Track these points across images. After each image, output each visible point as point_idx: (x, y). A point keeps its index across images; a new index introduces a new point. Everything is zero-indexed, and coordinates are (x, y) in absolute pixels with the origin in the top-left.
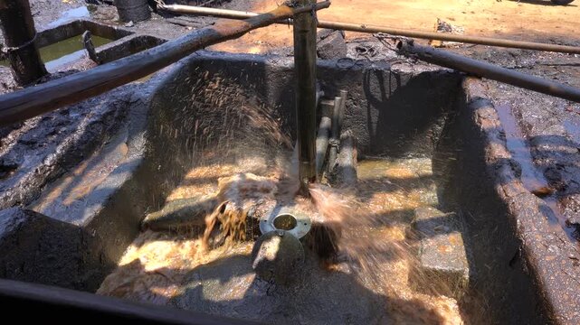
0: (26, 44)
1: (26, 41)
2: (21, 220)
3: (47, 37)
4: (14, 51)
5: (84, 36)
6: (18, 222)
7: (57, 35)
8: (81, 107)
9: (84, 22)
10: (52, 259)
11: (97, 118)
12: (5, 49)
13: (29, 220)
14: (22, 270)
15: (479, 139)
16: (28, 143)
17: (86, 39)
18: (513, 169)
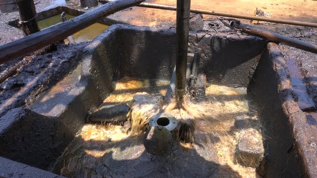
0: (31, 20)
1: (32, 18)
2: (23, 115)
3: (43, 15)
4: (25, 23)
5: (62, 15)
6: (21, 116)
7: (49, 14)
8: (58, 53)
9: (63, 7)
10: (39, 135)
11: (66, 59)
12: (20, 22)
13: (27, 115)
14: (23, 140)
15: (275, 78)
16: (30, 72)
17: (63, 16)
18: (293, 97)
